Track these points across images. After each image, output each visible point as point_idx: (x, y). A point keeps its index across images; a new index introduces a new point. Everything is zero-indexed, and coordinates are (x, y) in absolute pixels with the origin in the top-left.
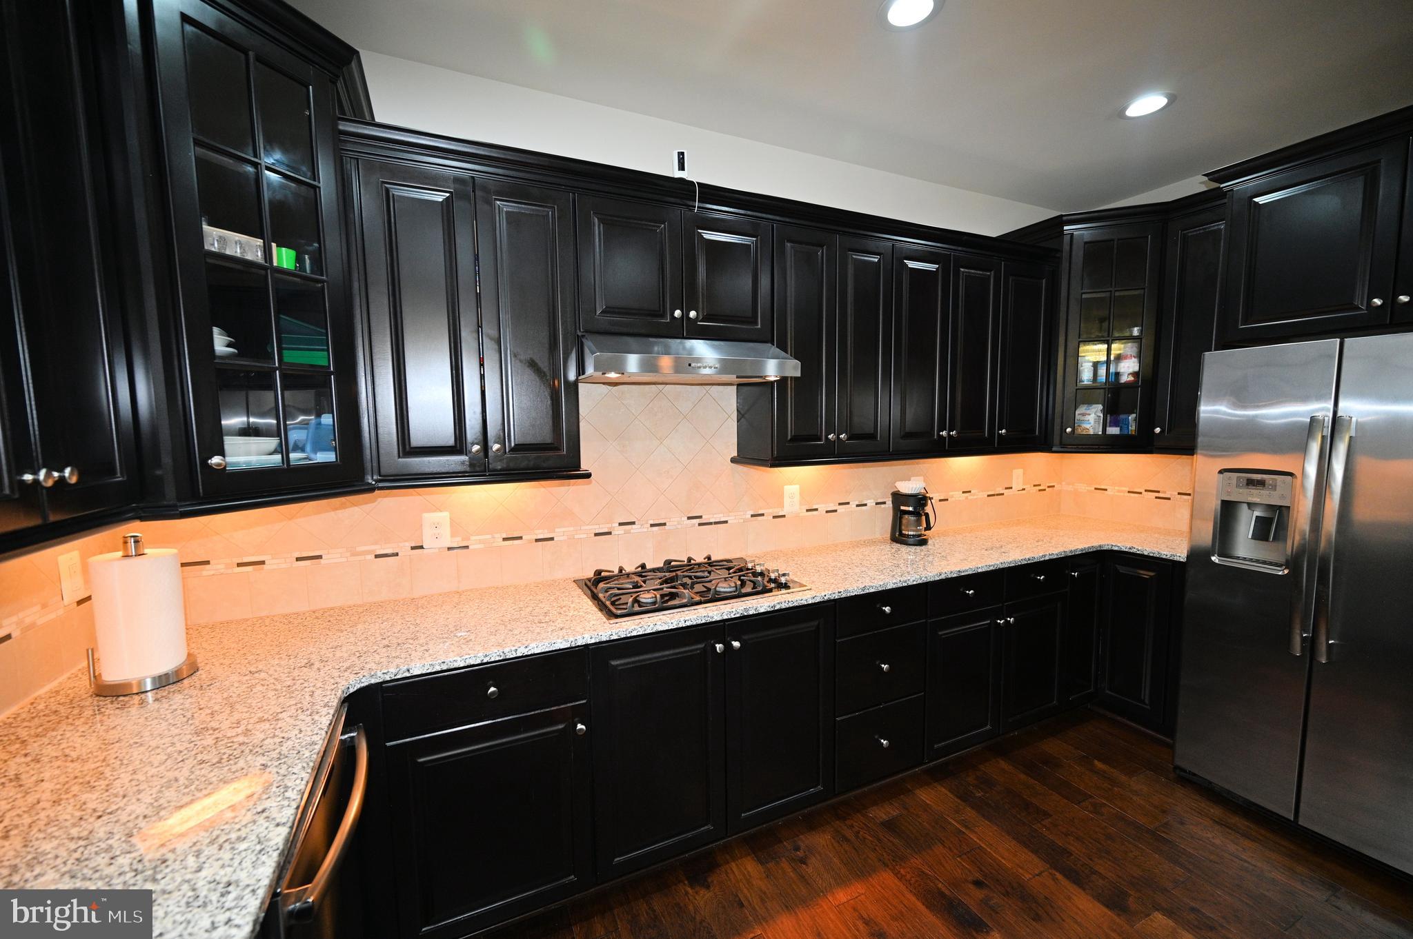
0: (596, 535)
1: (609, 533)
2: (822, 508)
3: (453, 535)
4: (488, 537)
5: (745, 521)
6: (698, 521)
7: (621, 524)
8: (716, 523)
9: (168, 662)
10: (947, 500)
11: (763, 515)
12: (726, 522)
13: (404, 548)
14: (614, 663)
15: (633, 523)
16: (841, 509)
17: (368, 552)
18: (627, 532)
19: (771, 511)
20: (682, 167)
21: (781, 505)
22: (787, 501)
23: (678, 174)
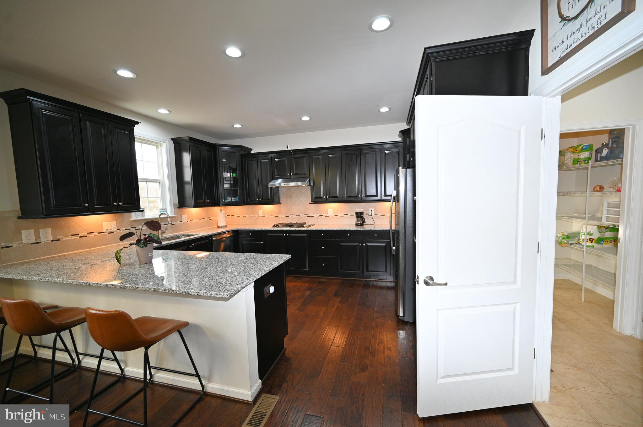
0: (286, 217)
1: (288, 217)
2: (339, 215)
3: (263, 214)
4: (268, 215)
5: (318, 216)
6: (307, 216)
7: (291, 215)
8: (311, 216)
9: (224, 224)
10: (384, 216)
11: (322, 215)
12: (313, 216)
13: (256, 216)
14: (268, 234)
15: (293, 215)
16: (345, 216)
17: (251, 216)
18: (292, 217)
19: (324, 215)
20: (288, 148)
21: (328, 214)
22: (329, 213)
23: (288, 149)
